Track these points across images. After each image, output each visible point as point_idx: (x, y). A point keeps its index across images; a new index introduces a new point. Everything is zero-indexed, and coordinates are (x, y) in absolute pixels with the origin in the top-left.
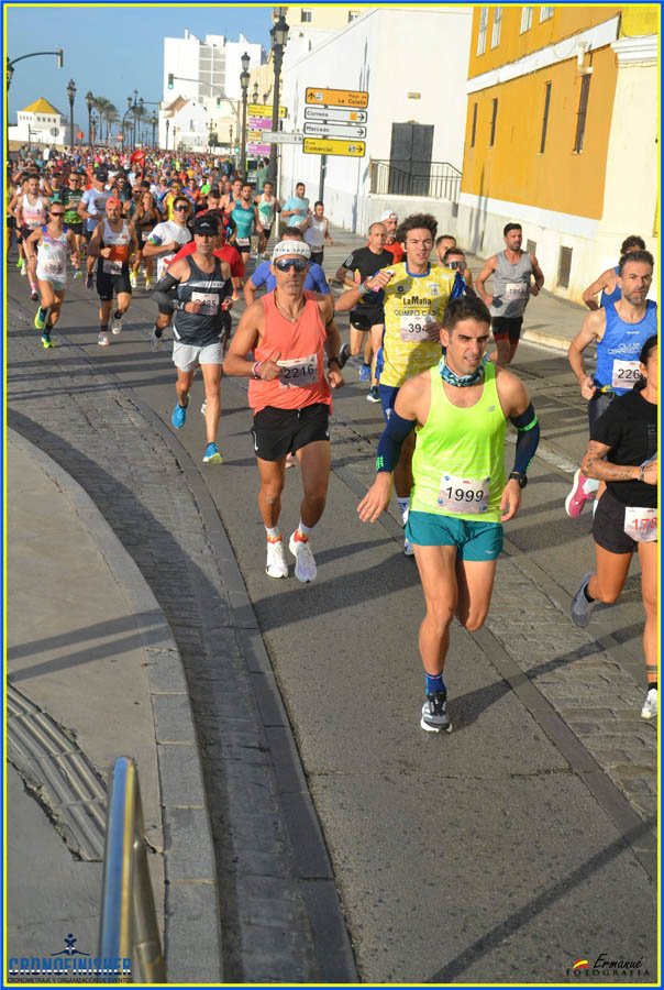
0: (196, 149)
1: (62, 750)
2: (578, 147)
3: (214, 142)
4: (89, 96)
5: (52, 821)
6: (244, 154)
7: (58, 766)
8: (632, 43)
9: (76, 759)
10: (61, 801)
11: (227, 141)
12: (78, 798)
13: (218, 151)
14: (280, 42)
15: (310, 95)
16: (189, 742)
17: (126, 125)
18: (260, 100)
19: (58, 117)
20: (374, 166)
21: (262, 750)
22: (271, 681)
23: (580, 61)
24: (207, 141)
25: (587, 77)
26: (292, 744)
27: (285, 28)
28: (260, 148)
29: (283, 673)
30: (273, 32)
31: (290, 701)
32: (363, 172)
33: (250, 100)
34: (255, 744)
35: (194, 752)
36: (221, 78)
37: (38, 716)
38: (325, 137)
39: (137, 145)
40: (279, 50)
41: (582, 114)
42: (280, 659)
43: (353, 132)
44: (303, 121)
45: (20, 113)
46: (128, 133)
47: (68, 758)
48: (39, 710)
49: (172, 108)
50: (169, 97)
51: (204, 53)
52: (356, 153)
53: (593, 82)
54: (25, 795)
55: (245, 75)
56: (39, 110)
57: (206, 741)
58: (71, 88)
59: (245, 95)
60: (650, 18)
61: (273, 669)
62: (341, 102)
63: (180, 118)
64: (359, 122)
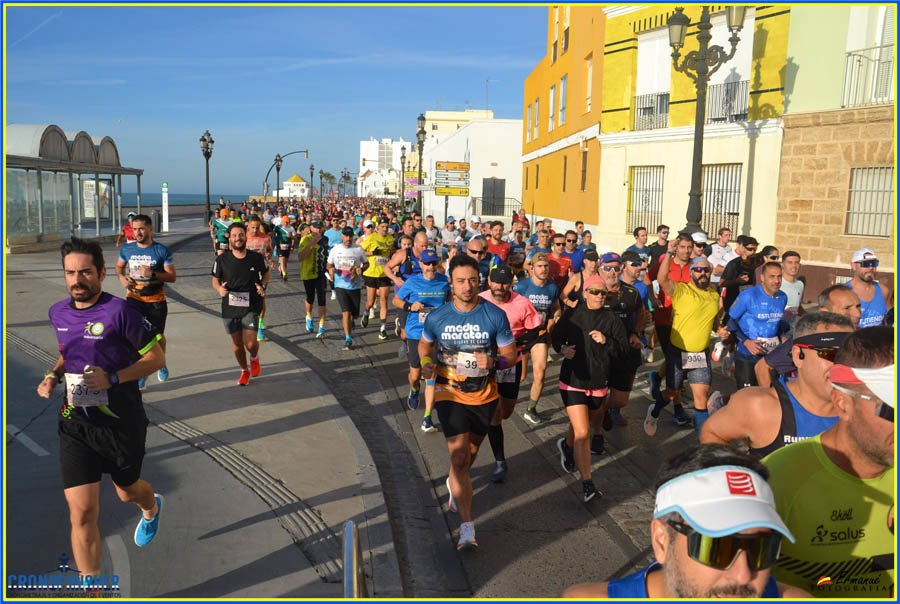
0: (377, 197)
1: (314, 522)
2: (583, 188)
3: (387, 192)
4: (321, 172)
6: (403, 198)
7: (312, 531)
8: (607, 136)
9: (320, 527)
11: (394, 191)
13: (389, 197)
14: (422, 139)
15: (438, 165)
17: (340, 185)
18: (411, 169)
19: (304, 184)
20: (474, 200)
21: (425, 520)
23: (581, 145)
24: (383, 191)
25: (585, 153)
27: (424, 133)
28: (412, 193)
30: (418, 135)
32: (468, 204)
33: (406, 170)
34: (420, 517)
36: (391, 160)
38: (447, 187)
40: (421, 144)
41: (584, 171)
42: (433, 470)
43: (462, 183)
44: (434, 179)
45: (285, 184)
46: (341, 189)
47: (317, 526)
48: (299, 500)
49: (364, 176)
50: (363, 171)
51: (381, 148)
52: (464, 194)
53: (588, 155)
55: (403, 157)
56: (295, 181)
58: (312, 168)
59: (403, 167)
60: (615, 124)
61: (429, 474)
62: (455, 168)
63: (369, 180)
64: (465, 178)
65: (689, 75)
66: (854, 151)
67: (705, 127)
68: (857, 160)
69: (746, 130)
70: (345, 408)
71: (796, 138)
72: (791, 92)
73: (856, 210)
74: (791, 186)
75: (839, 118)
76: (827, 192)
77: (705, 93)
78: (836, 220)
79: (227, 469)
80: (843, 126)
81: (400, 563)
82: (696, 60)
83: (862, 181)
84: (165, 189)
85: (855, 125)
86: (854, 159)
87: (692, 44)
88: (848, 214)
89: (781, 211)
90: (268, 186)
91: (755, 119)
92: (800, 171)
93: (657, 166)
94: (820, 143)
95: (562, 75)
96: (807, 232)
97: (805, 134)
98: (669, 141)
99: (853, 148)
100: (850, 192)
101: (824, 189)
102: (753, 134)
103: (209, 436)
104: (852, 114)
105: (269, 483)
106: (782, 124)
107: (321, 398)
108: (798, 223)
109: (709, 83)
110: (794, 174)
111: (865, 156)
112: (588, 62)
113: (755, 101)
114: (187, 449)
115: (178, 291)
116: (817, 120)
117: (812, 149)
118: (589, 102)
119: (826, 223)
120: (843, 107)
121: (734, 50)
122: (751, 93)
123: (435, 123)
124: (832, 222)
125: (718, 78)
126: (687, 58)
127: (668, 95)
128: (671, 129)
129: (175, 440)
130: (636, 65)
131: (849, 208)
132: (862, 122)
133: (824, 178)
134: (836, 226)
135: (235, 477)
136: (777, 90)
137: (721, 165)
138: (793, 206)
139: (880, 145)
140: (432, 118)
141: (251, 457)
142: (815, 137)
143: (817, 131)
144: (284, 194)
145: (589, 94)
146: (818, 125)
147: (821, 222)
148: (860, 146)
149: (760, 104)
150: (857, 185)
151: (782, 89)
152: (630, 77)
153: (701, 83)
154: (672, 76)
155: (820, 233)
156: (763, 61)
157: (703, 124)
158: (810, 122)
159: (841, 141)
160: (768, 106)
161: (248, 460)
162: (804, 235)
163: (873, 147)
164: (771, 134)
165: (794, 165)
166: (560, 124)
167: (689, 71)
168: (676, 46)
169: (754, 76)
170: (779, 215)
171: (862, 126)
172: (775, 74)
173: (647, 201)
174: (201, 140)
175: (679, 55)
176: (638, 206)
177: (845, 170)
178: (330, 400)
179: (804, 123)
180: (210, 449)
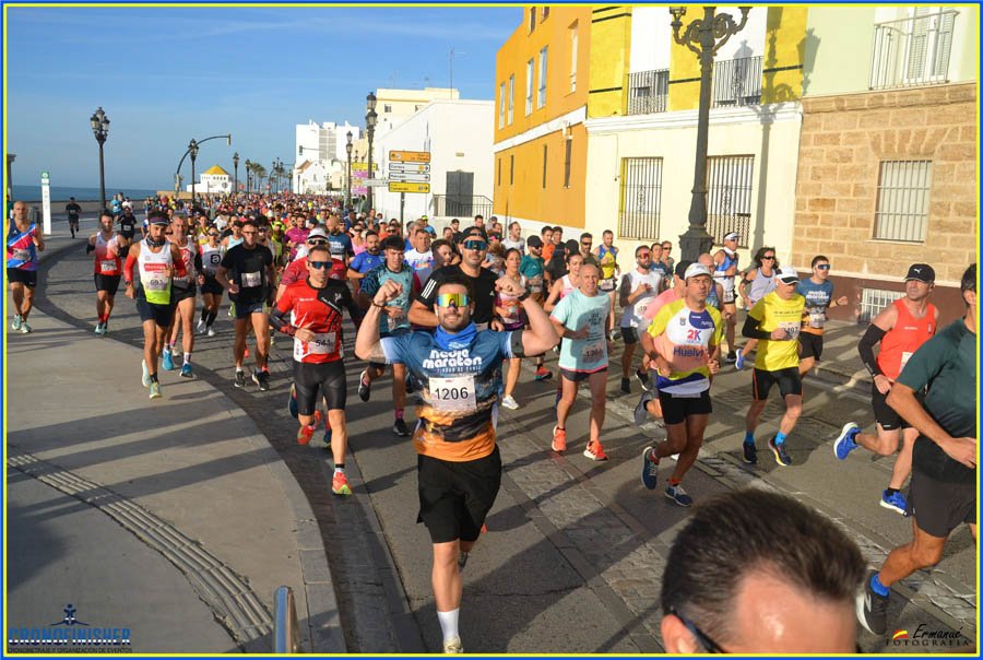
0: (318, 193)
1: (239, 591)
2: (567, 184)
3: (330, 188)
4: (248, 162)
5: (234, 639)
6: (350, 195)
7: (237, 602)
8: (595, 121)
9: (248, 597)
10: (240, 626)
11: (338, 187)
12: (252, 623)
13: (333, 193)
14: (372, 124)
15: (392, 155)
16: (328, 581)
17: (272, 179)
18: (359, 160)
19: (227, 176)
20: (436, 199)
21: (377, 585)
22: (381, 539)
23: (564, 132)
24: (324, 185)
25: (569, 142)
26: (398, 580)
27: (376, 115)
28: (360, 189)
29: (389, 532)
30: (367, 118)
31: (395, 551)
32: (428, 203)
33: (353, 160)
34: (373, 581)
35: (331, 588)
36: (334, 148)
37: (221, 569)
38: (403, 181)
39: (280, 192)
40: (371, 129)
41: (568, 163)
42: (387, 524)
43: (421, 177)
44: (386, 175)
45: (202, 175)
46: (273, 184)
47: (244, 596)
48: (222, 565)
49: (302, 167)
50: (300, 160)
51: (322, 133)
52: (424, 190)
53: (573, 144)
54: (215, 623)
55: (350, 145)
56: (215, 173)
57: (338, 580)
58: (236, 157)
59: (350, 158)
60: (605, 107)
61: (382, 530)
62: (413, 159)
63: (308, 174)
64: (425, 171)
65: (693, 49)
66: (883, 142)
67: (711, 112)
68: (886, 152)
69: (759, 115)
70: (279, 450)
71: (817, 126)
72: (811, 70)
73: (886, 211)
74: (810, 182)
75: (866, 102)
76: (852, 190)
77: (711, 71)
78: (862, 223)
79: (128, 529)
80: (871, 111)
81: (346, 639)
82: (701, 31)
83: (893, 177)
84: (45, 181)
85: (884, 111)
86: (883, 151)
87: (695, 12)
88: (877, 215)
89: (799, 212)
90: (180, 179)
91: (769, 102)
92: (822, 165)
93: (654, 158)
94: (843, 132)
95: (542, 47)
96: (830, 237)
97: (827, 121)
98: (668, 128)
99: (882, 138)
100: (879, 189)
101: (849, 186)
102: (767, 120)
103: (107, 489)
104: (882, 98)
105: (183, 545)
106: (801, 109)
107: (248, 438)
108: (819, 225)
109: (716, 59)
110: (814, 168)
111: (896, 148)
112: (573, 31)
113: (770, 81)
114: (78, 506)
115: (65, 310)
116: (842, 105)
117: (835, 139)
118: (574, 79)
119: (852, 226)
120: (871, 89)
121: (745, 19)
122: (765, 71)
123: (388, 104)
124: (858, 225)
125: (726, 53)
126: (690, 28)
127: (668, 72)
128: (670, 114)
129: (61, 495)
130: (630, 36)
131: (877, 209)
132: (892, 106)
133: (847, 174)
134: (861, 229)
135: (140, 538)
136: (795, 67)
137: (729, 157)
138: (813, 207)
139: (913, 135)
140: (385, 97)
141: (160, 513)
142: (839, 124)
143: (841, 117)
144: (201, 188)
145: (574, 70)
146: (843, 110)
147: (845, 225)
148: (889, 136)
149: (775, 85)
150: (886, 182)
151: (801, 67)
152: (622, 51)
153: (706, 59)
154: (673, 50)
155: (845, 238)
156: (779, 33)
157: (709, 108)
158: (833, 106)
159: (870, 129)
160: (785, 87)
161: (157, 518)
162: (827, 241)
163: (905, 136)
164: (788, 120)
165: (814, 157)
166: (540, 105)
167: (692, 43)
168: (677, 15)
169: (768, 50)
170: (797, 217)
171: (892, 111)
172: (793, 48)
173: (642, 199)
174: (92, 119)
175: (681, 25)
176: (631, 205)
177: (872, 163)
178: (260, 442)
179: (827, 108)
180: (106, 504)
